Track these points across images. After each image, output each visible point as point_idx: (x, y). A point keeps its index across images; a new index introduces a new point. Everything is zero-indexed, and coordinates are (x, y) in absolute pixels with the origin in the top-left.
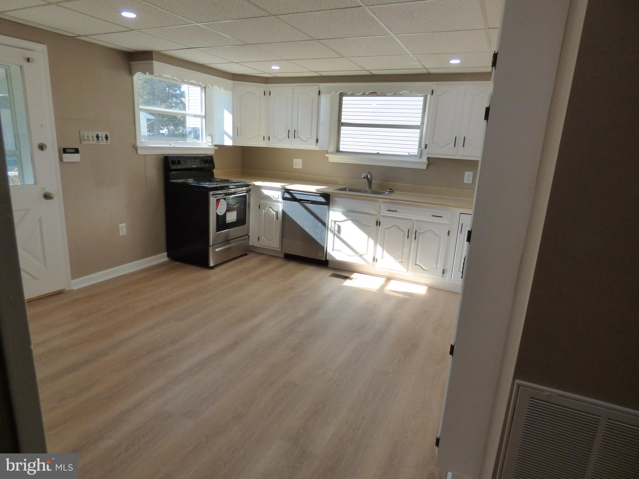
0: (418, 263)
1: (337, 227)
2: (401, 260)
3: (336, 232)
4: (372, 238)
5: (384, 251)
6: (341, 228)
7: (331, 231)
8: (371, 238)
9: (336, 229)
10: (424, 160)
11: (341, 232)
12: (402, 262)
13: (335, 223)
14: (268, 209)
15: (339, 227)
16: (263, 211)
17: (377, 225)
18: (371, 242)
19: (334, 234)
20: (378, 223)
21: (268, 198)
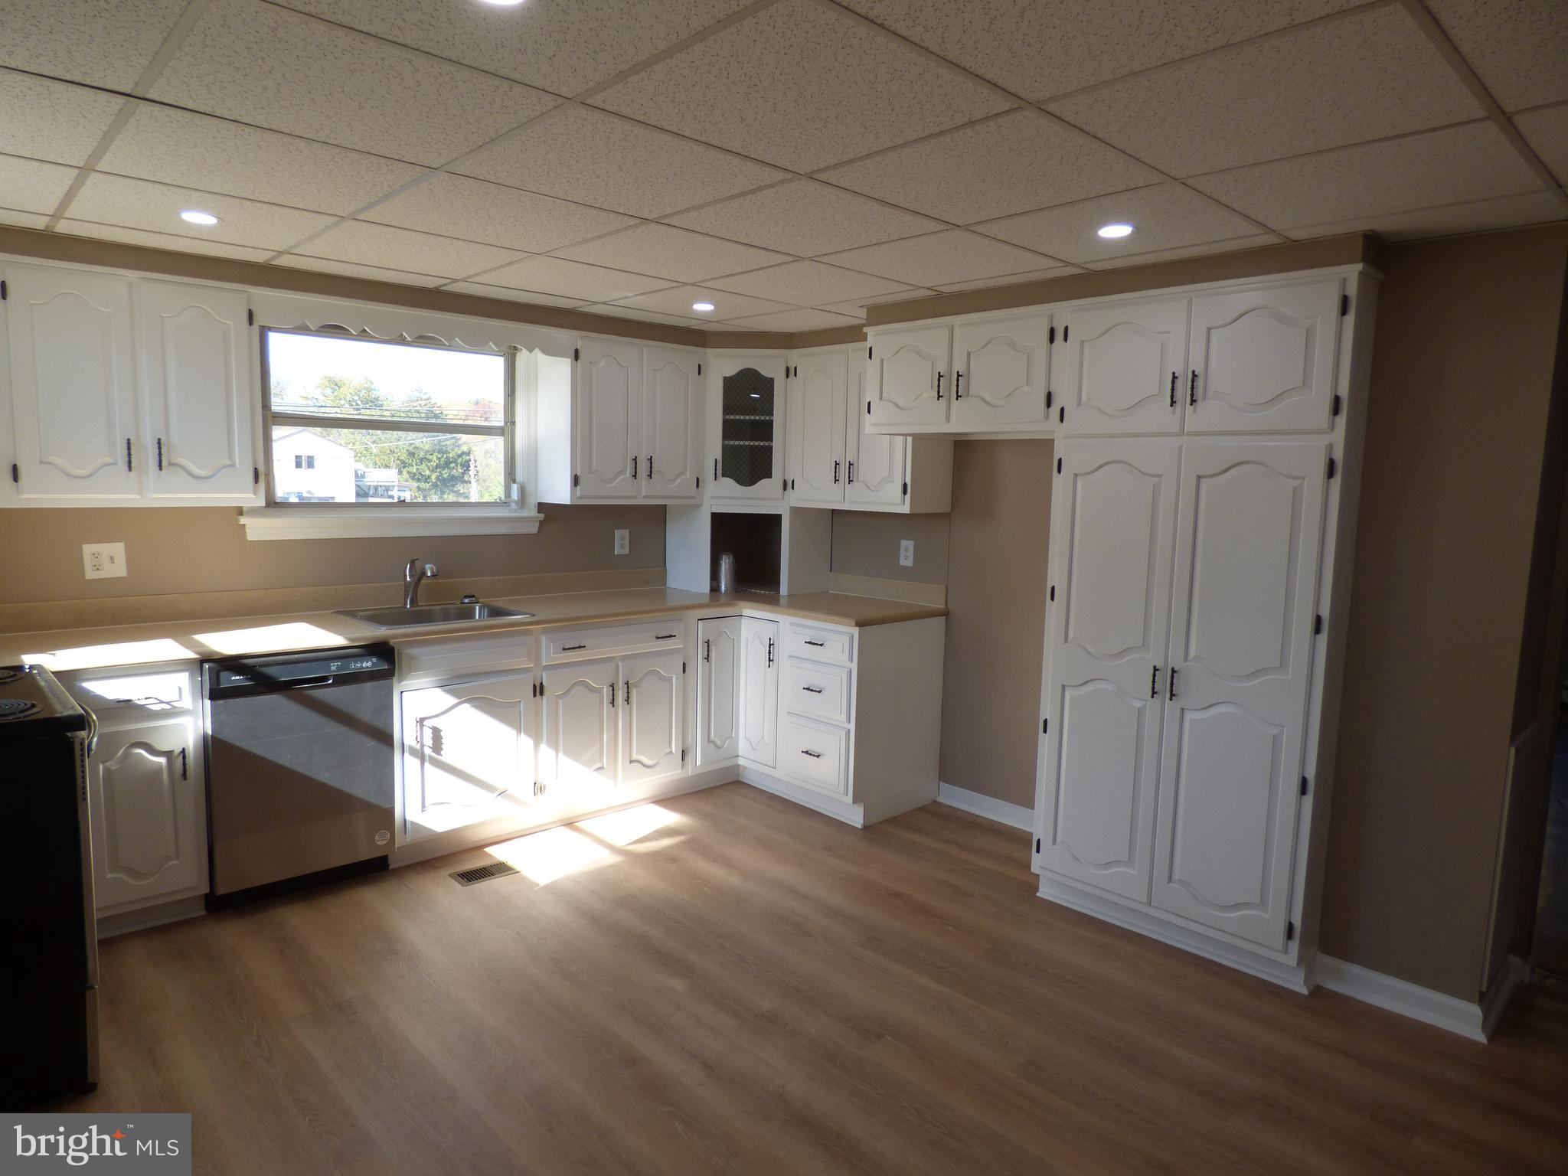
0: (635, 757)
1: (428, 735)
2: (599, 765)
3: (428, 751)
4: (527, 734)
5: (561, 755)
6: (442, 734)
7: (414, 752)
8: (525, 733)
9: (428, 740)
10: (532, 512)
11: (443, 746)
12: (602, 768)
13: (422, 726)
14: (127, 755)
15: (436, 733)
16: (101, 767)
17: (535, 696)
18: (526, 741)
19: (422, 758)
20: (539, 690)
21: (126, 708)
